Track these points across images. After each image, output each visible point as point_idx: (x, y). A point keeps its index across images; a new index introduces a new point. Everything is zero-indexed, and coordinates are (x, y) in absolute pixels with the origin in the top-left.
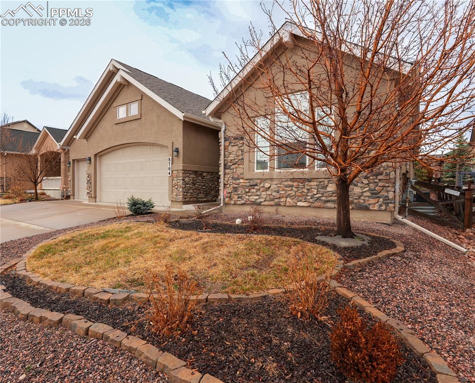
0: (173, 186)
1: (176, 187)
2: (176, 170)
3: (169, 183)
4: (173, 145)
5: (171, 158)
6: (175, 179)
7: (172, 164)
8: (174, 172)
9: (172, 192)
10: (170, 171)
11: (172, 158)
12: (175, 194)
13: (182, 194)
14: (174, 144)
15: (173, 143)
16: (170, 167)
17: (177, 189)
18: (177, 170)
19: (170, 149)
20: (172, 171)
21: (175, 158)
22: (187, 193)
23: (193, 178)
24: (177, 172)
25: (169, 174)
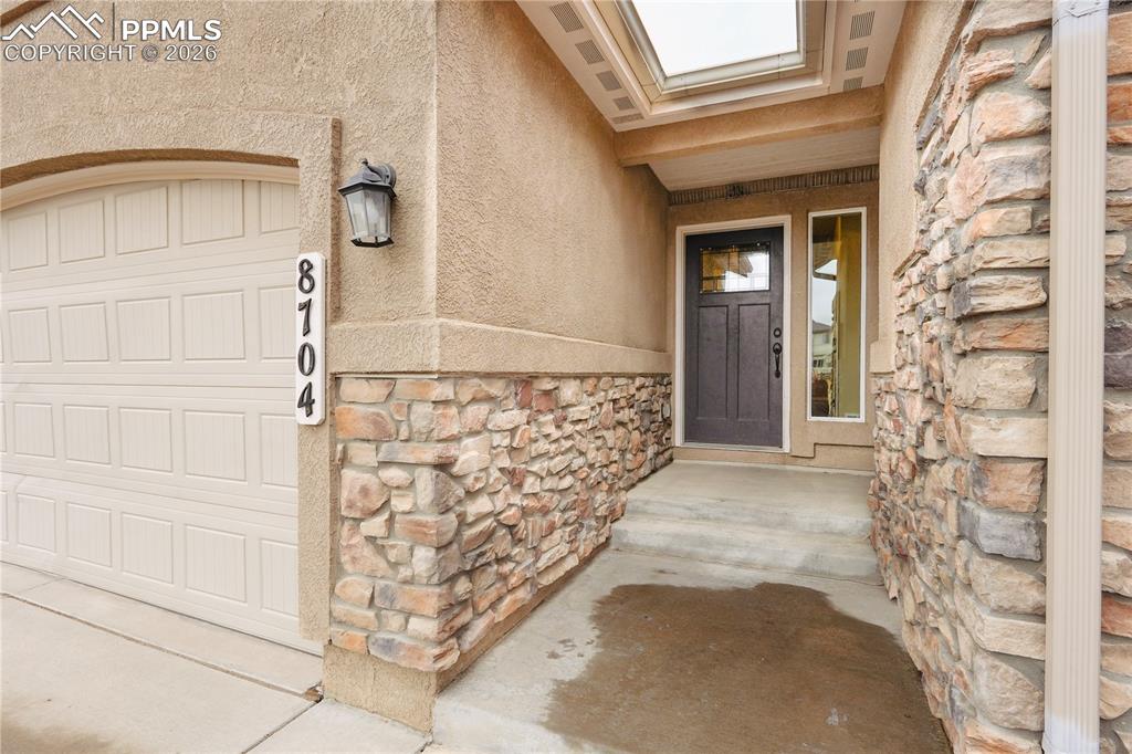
0: (336, 517)
1: (375, 526)
2: (371, 376)
3: (305, 483)
4: (337, 146)
5: (317, 259)
6: (364, 454)
7: (335, 312)
8: (349, 388)
9: (336, 569)
10: (317, 379)
11: (336, 266)
12: (356, 586)
13: (432, 599)
14: (353, 132)
15: (338, 127)
16: (316, 339)
17: (381, 550)
18: (388, 377)
19: (314, 180)
20: (336, 379)
21: (355, 257)
22: (470, 574)
23: (513, 431)
24: (377, 390)
25: (306, 402)
